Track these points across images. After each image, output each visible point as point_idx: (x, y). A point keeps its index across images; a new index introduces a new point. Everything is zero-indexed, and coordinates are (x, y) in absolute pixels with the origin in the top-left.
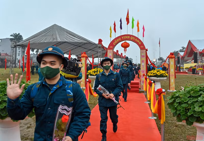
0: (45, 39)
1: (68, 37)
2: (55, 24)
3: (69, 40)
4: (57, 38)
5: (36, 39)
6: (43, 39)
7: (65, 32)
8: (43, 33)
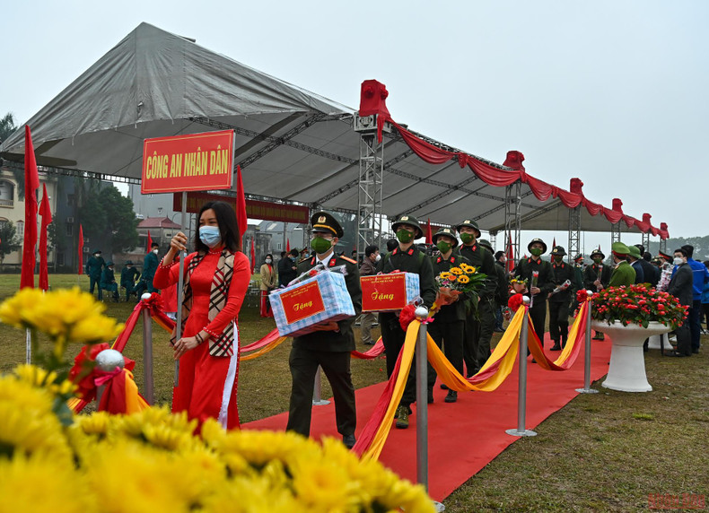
0: (104, 112)
1: (204, 88)
2: (143, 24)
3: (209, 109)
4: (152, 102)
5: (68, 118)
6: (96, 114)
7: (187, 63)
8: (94, 77)
